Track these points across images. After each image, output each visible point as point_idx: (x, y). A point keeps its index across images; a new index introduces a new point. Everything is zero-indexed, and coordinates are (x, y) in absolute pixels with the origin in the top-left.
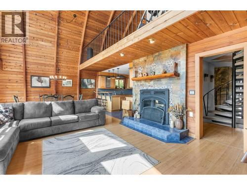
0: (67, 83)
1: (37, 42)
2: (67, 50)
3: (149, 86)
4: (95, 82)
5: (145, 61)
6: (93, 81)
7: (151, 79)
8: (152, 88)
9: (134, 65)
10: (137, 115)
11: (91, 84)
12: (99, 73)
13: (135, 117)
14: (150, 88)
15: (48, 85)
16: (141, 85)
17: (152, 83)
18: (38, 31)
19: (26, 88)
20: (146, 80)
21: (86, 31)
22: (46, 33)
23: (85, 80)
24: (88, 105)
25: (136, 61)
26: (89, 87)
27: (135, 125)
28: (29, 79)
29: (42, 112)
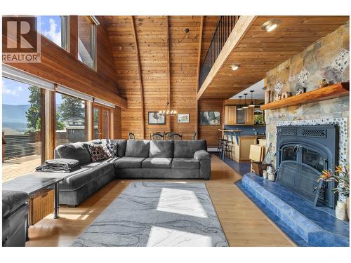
0: (182, 118)
1: (152, 75)
2: (181, 78)
3: (295, 118)
4: (221, 115)
5: (288, 68)
6: (217, 114)
7: (298, 104)
8: (300, 123)
9: (268, 82)
10: (269, 174)
11: (215, 118)
12: (226, 102)
13: (265, 177)
14: (295, 123)
15: (163, 121)
16: (280, 117)
17: (300, 111)
18: (152, 62)
19: (145, 126)
20: (287, 106)
21: (202, 46)
22: (159, 62)
23: (206, 114)
24: (191, 149)
25: (271, 73)
26: (212, 122)
27: (257, 191)
28: (147, 116)
29: (139, 152)
